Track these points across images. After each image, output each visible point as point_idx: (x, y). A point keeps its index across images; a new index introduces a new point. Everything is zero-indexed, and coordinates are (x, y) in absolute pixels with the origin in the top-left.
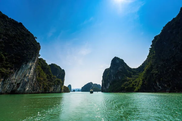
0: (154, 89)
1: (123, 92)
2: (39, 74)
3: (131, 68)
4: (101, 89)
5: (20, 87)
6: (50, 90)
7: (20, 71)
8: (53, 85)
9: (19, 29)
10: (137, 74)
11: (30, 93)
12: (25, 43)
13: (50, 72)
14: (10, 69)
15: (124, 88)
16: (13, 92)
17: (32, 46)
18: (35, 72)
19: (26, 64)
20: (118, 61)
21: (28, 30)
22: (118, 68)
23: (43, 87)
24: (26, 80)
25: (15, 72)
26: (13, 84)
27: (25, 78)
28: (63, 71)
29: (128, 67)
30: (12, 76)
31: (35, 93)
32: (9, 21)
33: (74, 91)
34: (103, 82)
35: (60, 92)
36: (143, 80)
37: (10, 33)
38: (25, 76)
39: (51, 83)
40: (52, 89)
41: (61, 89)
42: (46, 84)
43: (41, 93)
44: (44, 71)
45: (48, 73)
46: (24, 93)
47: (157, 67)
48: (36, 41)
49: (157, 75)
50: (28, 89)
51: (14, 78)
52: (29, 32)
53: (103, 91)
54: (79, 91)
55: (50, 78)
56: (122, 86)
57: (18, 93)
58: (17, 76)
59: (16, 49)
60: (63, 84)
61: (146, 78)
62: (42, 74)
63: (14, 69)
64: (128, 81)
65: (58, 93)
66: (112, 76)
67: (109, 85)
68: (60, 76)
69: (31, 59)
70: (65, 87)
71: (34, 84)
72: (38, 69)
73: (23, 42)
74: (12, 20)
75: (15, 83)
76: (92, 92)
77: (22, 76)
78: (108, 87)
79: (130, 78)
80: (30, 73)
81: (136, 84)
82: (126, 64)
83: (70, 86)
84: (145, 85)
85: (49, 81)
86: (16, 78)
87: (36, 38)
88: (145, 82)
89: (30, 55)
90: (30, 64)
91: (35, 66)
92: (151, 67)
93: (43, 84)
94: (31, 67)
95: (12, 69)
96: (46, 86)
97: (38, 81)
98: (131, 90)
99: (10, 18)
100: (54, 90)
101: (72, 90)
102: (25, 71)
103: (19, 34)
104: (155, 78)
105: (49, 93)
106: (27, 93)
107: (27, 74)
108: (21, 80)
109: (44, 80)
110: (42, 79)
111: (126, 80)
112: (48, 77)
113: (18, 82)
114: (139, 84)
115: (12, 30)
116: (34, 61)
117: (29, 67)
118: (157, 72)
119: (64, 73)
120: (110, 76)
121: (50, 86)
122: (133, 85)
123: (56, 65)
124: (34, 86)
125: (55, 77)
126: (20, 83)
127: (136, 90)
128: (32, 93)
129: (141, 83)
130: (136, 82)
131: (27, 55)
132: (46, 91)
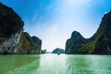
0: (105, 52)
1: (80, 54)
2: (24, 42)
3: (85, 39)
4: (64, 52)
5: (10, 50)
6: (32, 52)
7: (10, 39)
8: (33, 49)
9: (9, 12)
10: (89, 42)
11: (18, 54)
12: (13, 21)
13: (31, 41)
14: (3, 38)
15: (81, 51)
16: (6, 53)
17: (18, 23)
18: (20, 40)
19: (14, 34)
20: (76, 34)
21: (16, 13)
22: (76, 38)
23: (27, 50)
24: (14, 45)
25: (6, 40)
26: (5, 47)
27: (14, 44)
28: (41, 40)
29: (83, 37)
30: (4, 42)
31: (21, 54)
32: (2, 6)
33: (48, 53)
34: (66, 48)
35: (39, 54)
36: (96, 46)
37: (3, 14)
38: (13, 42)
39: (32, 48)
40: (33, 52)
41: (39, 52)
42: (29, 48)
43: (26, 54)
44: (28, 40)
45: (30, 41)
46: (13, 54)
47: (108, 36)
48: (21, 20)
49: (108, 42)
50: (16, 51)
51: (6, 44)
52: (17, 14)
53: (66, 53)
54: (51, 53)
55: (31, 44)
56: (80, 50)
57: (9, 54)
58: (8, 43)
59: (7, 25)
60: (40, 48)
61: (98, 45)
62: (26, 42)
63: (5, 37)
64: (84, 47)
65: (37, 54)
66: (72, 43)
67: (70, 49)
68: (39, 43)
69: (17, 31)
70: (42, 50)
71: (20, 48)
72: (23, 38)
73: (12, 20)
74: (5, 5)
75: (7, 47)
76: (59, 54)
77: (11, 43)
78: (69, 51)
79: (85, 45)
80: (17, 41)
81: (90, 49)
82: (81, 36)
83: (45, 50)
84: (97, 49)
85: (31, 46)
86: (7, 44)
87: (21, 18)
88: (98, 47)
89: (17, 28)
90: (17, 35)
91: (21, 36)
92: (103, 37)
93: (27, 48)
94: (18, 37)
95: (4, 38)
96: (29, 49)
97: (23, 46)
98: (86, 53)
99: (4, 5)
100: (34, 52)
101: (47, 53)
102: (14, 39)
103: (9, 15)
104: (106, 44)
105: (31, 54)
106: (15, 54)
107: (15, 42)
108: (11, 45)
109: (27, 46)
110: (26, 45)
111: (82, 46)
112: (30, 44)
113: (9, 47)
114: (92, 49)
115: (5, 12)
116: (19, 33)
117: (16, 36)
118: (108, 39)
119: (41, 42)
120: (71, 44)
121: (31, 50)
122: (88, 50)
123: (36, 37)
124: (20, 50)
125: (35, 44)
126: (10, 47)
127: (89, 53)
128: (19, 54)
129: (94, 48)
130: (89, 47)
131: (15, 29)
132: (29, 53)
